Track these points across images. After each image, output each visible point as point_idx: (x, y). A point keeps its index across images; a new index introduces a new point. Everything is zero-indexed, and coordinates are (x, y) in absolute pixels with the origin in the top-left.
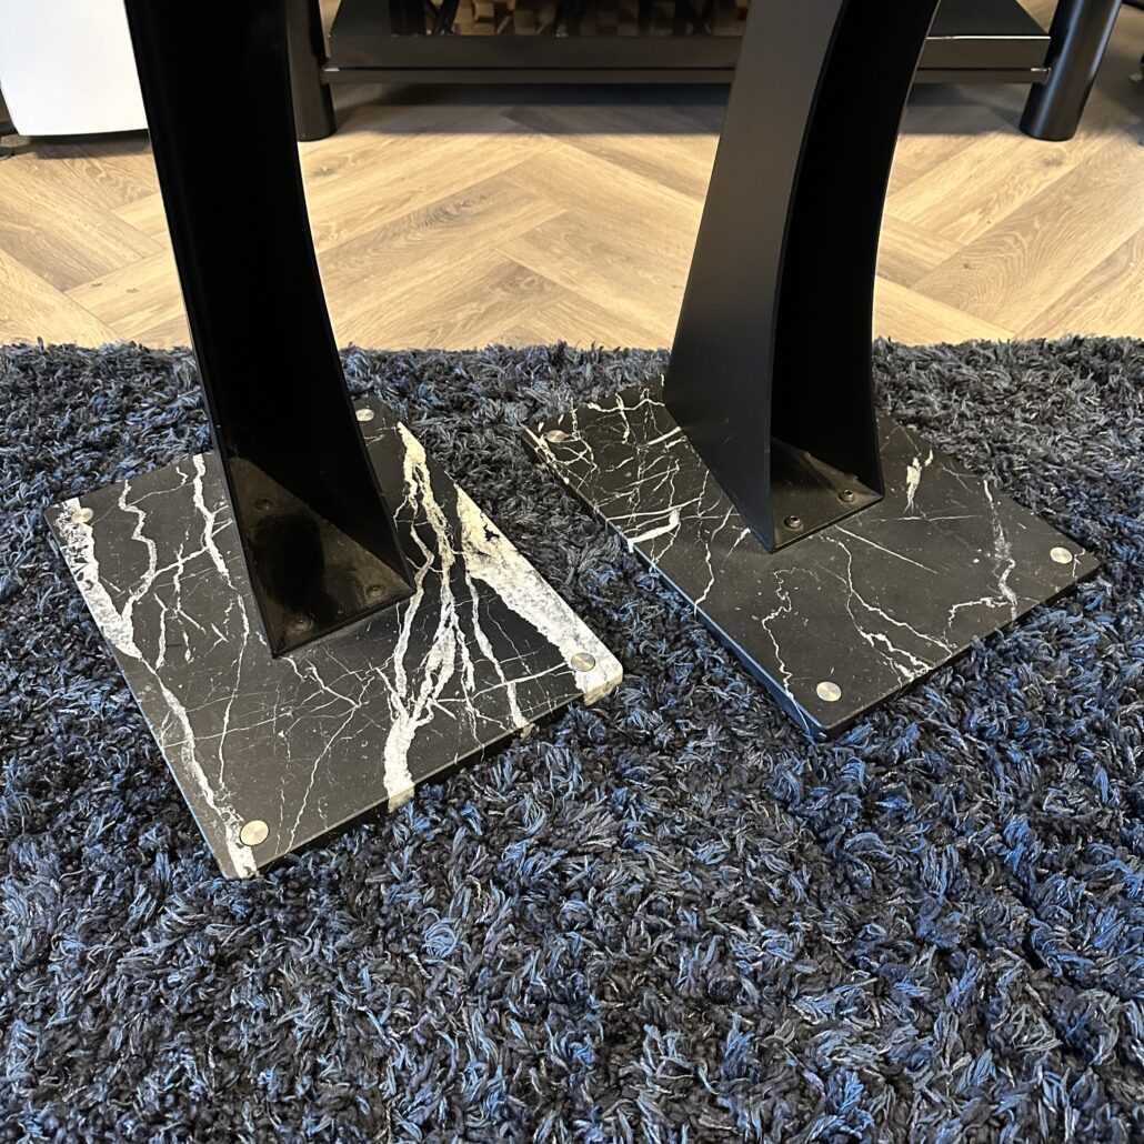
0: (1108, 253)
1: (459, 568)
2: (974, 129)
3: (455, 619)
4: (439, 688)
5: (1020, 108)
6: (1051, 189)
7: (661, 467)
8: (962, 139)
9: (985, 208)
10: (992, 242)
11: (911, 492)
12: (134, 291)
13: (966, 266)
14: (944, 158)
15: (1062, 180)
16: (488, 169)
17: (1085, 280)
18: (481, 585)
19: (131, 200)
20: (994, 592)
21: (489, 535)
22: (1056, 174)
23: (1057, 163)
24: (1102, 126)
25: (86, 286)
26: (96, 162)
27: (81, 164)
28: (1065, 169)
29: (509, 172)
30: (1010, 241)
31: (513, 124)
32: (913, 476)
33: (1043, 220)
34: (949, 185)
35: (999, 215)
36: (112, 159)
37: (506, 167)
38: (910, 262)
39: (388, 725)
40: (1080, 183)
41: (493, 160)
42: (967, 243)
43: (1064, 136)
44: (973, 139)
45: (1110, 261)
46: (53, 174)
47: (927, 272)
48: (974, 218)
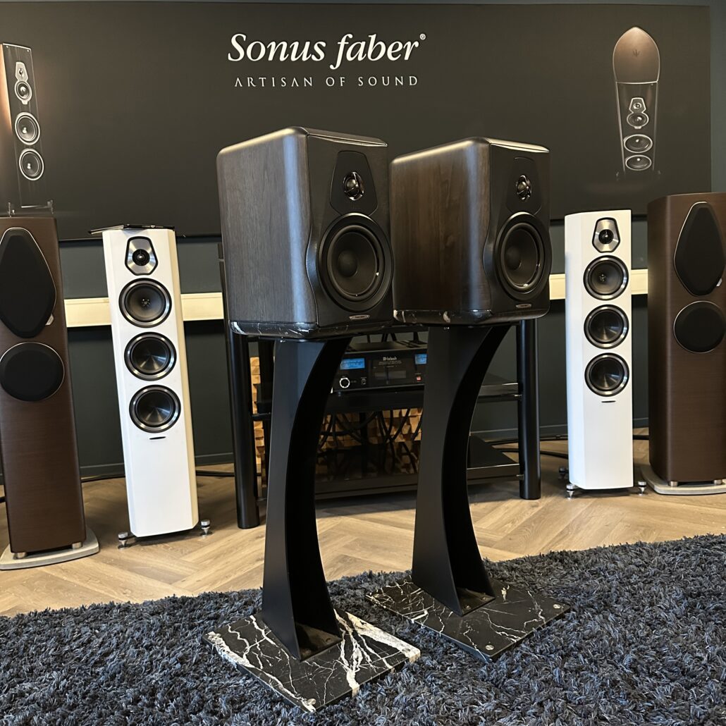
0: (561, 530)
1: (355, 633)
2: (504, 499)
3: (358, 646)
4: (359, 662)
5: (518, 491)
6: (536, 514)
7: (417, 599)
8: (500, 502)
9: (513, 522)
10: (518, 531)
11: (504, 596)
12: (199, 581)
13: (510, 539)
14: (495, 508)
15: (540, 511)
16: (324, 529)
17: (554, 538)
18: (364, 636)
19: (186, 554)
20: (538, 618)
21: (363, 624)
22: (536, 510)
23: (537, 506)
24: (549, 494)
25: (179, 582)
26: (166, 545)
27: (161, 546)
28: (540, 508)
29: (332, 529)
30: (525, 530)
31: (329, 514)
32: (504, 592)
33: (535, 523)
34: (498, 517)
35: (518, 524)
36: (172, 543)
37: (330, 527)
38: (490, 540)
39: (346, 673)
40: (546, 511)
41: (324, 526)
42: (509, 532)
43: (538, 498)
44: (503, 502)
45: (561, 533)
46: (150, 550)
47: (496, 542)
48: (510, 525)
